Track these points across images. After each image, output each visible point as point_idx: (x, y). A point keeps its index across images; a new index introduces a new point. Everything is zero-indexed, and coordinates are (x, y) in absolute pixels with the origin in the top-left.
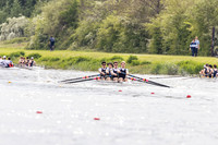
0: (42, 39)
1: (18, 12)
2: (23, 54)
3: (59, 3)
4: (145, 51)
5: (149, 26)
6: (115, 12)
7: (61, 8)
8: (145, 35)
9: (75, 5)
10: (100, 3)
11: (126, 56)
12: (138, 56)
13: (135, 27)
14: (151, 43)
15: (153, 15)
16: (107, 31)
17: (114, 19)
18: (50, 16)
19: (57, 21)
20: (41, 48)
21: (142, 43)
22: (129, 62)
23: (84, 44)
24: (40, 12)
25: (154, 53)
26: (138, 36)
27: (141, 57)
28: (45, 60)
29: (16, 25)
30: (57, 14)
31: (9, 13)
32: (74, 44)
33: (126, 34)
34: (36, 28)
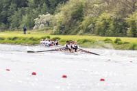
0: (61, 28)
1: (46, 11)
2: (49, 38)
3: (72, 6)
4: (126, 35)
5: (128, 20)
6: (107, 11)
7: (72, 9)
8: (126, 25)
9: (82, 7)
10: (97, 5)
11: (114, 39)
12: (121, 38)
13: (119, 20)
14: (129, 30)
15: (131, 12)
16: (102, 23)
17: (106, 15)
18: (66, 13)
19: (70, 17)
20: (60, 33)
21: (124, 30)
22: (116, 42)
23: (88, 31)
24: (60, 11)
25: (131, 37)
26: (121, 26)
27: (123, 39)
28: (63, 41)
29: (45, 20)
30: (70, 12)
31: (40, 12)
32: (81, 31)
33: (114, 24)
34: (57, 21)
